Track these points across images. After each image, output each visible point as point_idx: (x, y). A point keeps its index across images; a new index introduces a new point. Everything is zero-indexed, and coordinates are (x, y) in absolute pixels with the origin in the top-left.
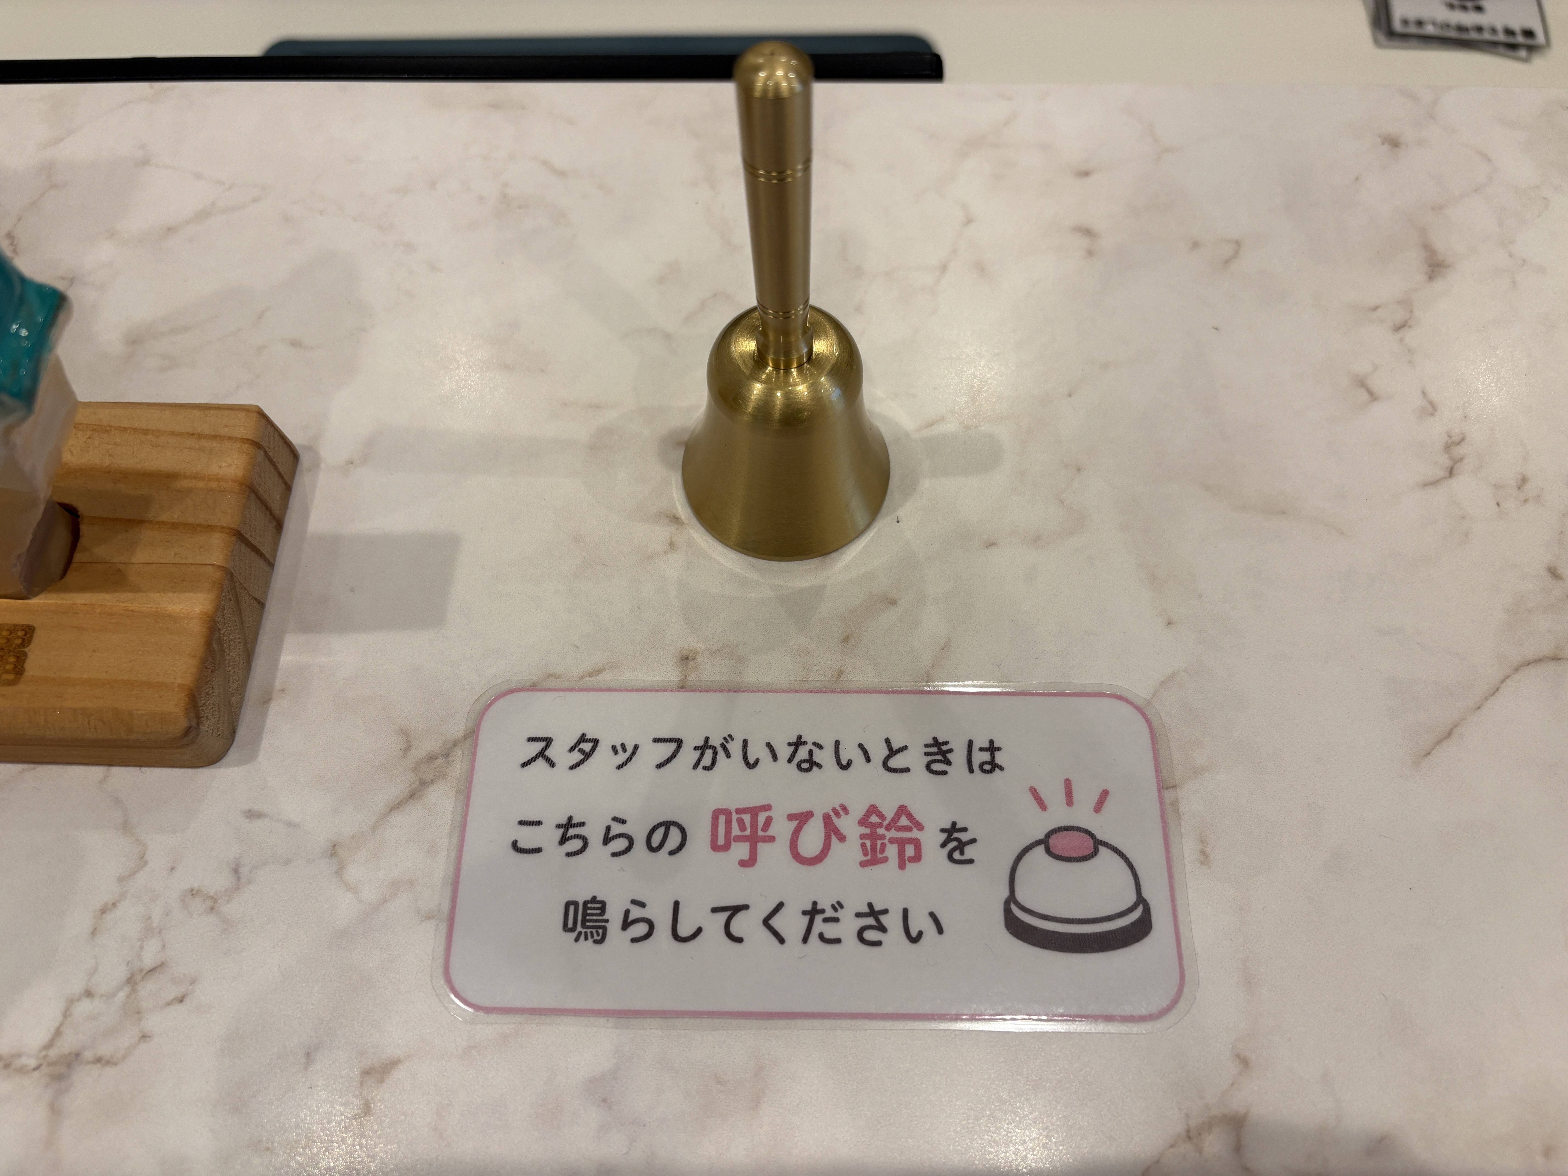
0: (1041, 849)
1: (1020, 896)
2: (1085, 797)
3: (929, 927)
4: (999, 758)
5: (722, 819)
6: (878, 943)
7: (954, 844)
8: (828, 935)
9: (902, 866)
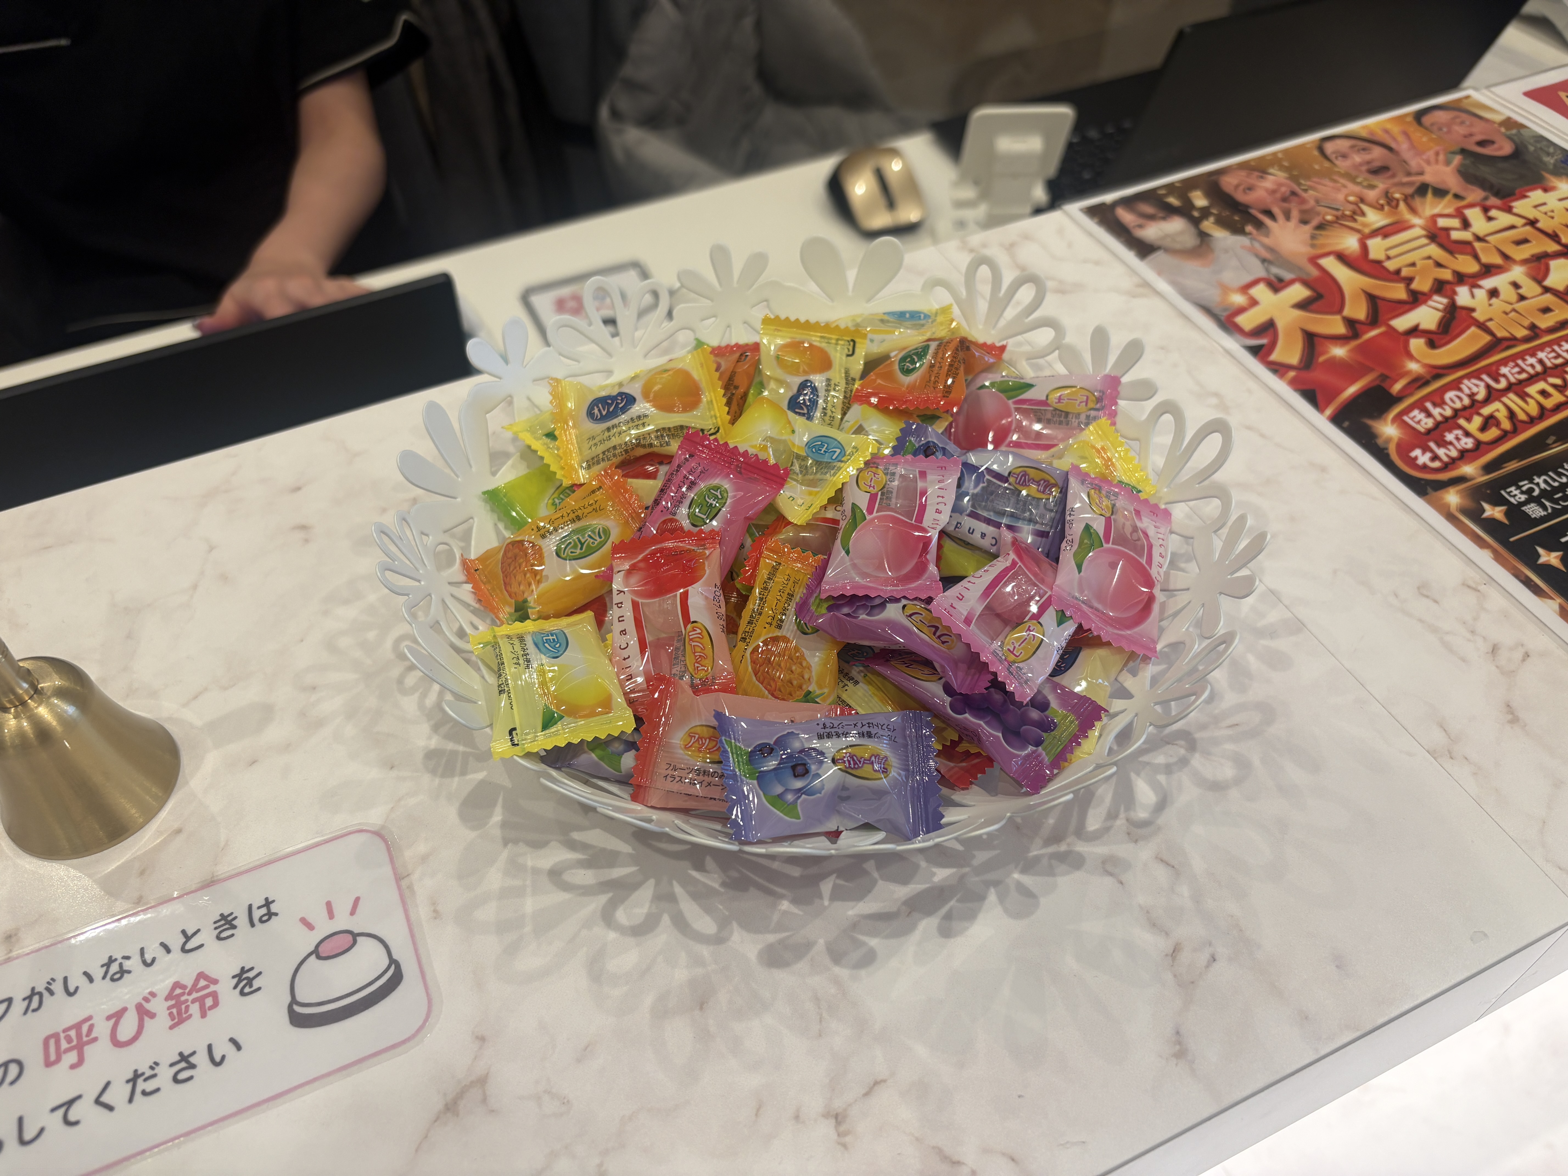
0: (313, 957)
1: (300, 998)
2: (342, 908)
3: (230, 1049)
4: (274, 908)
5: (52, 1042)
6: (190, 1078)
7: (245, 982)
8: (148, 1090)
9: (203, 1015)
